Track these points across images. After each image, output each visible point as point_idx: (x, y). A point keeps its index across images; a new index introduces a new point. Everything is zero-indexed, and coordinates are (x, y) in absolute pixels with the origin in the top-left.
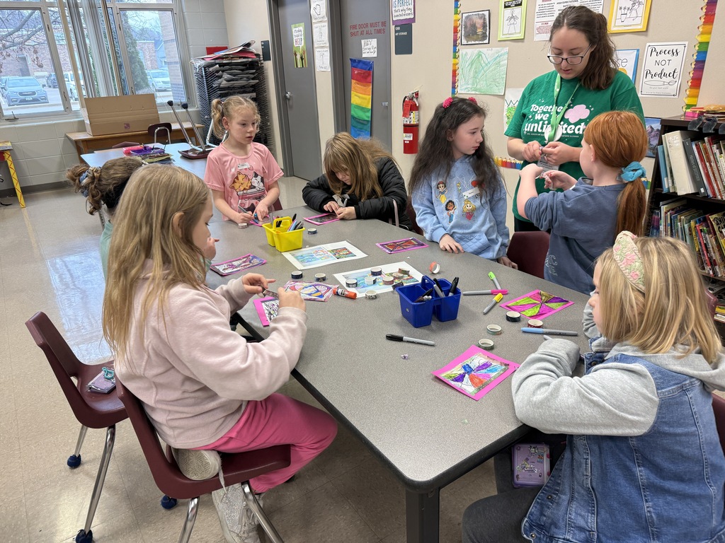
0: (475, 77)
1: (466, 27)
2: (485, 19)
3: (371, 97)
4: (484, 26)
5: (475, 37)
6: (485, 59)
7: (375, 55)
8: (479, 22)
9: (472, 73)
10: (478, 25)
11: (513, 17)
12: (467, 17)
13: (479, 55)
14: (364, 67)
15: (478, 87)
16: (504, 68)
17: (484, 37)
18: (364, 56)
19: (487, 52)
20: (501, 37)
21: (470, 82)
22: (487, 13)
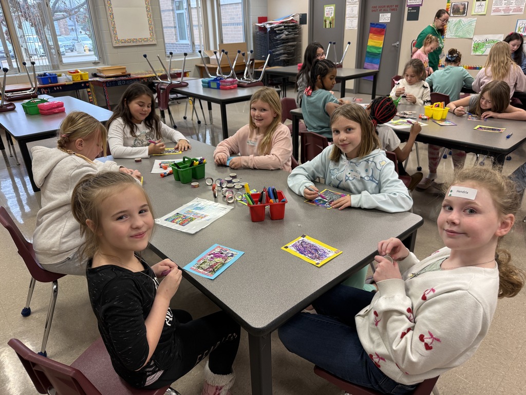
0: (456, 30)
1: (453, 8)
2: (465, 5)
3: (383, 41)
4: (464, 8)
5: (459, 13)
6: (463, 22)
7: (389, 21)
8: (461, 7)
9: (455, 29)
10: (461, 8)
11: (481, 5)
12: (454, 5)
13: (460, 21)
14: (380, 27)
15: (458, 35)
16: (474, 27)
17: (464, 13)
18: (380, 21)
19: (464, 20)
20: (473, 13)
21: (453, 33)
22: (466, 3)
